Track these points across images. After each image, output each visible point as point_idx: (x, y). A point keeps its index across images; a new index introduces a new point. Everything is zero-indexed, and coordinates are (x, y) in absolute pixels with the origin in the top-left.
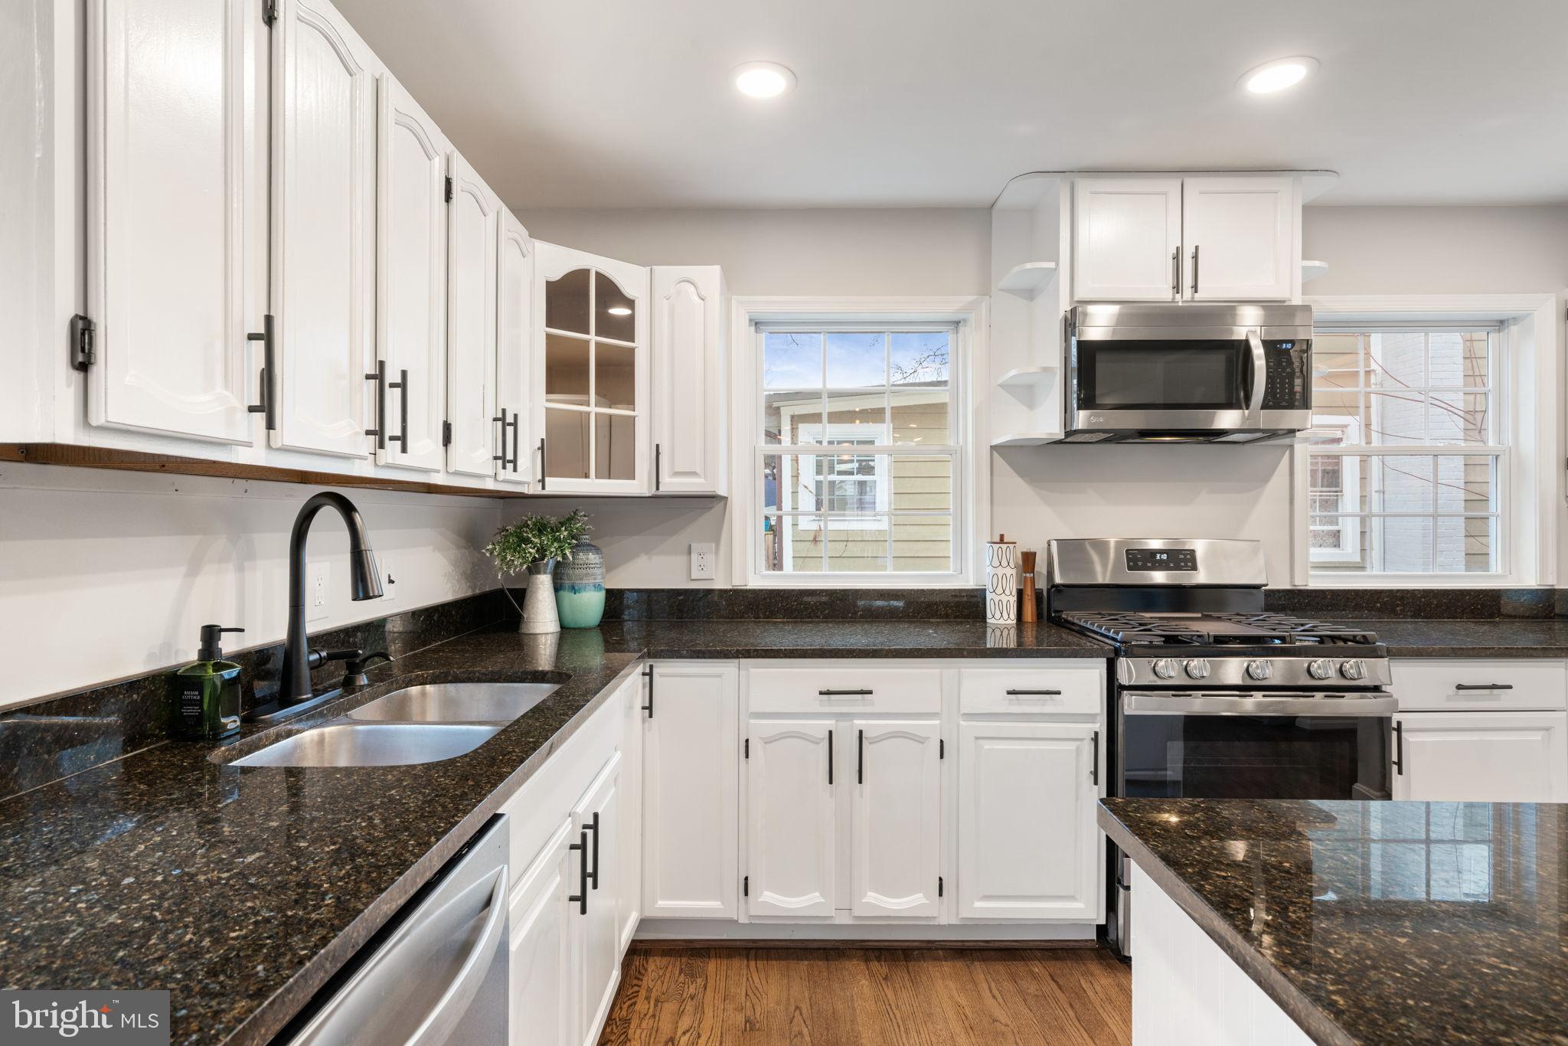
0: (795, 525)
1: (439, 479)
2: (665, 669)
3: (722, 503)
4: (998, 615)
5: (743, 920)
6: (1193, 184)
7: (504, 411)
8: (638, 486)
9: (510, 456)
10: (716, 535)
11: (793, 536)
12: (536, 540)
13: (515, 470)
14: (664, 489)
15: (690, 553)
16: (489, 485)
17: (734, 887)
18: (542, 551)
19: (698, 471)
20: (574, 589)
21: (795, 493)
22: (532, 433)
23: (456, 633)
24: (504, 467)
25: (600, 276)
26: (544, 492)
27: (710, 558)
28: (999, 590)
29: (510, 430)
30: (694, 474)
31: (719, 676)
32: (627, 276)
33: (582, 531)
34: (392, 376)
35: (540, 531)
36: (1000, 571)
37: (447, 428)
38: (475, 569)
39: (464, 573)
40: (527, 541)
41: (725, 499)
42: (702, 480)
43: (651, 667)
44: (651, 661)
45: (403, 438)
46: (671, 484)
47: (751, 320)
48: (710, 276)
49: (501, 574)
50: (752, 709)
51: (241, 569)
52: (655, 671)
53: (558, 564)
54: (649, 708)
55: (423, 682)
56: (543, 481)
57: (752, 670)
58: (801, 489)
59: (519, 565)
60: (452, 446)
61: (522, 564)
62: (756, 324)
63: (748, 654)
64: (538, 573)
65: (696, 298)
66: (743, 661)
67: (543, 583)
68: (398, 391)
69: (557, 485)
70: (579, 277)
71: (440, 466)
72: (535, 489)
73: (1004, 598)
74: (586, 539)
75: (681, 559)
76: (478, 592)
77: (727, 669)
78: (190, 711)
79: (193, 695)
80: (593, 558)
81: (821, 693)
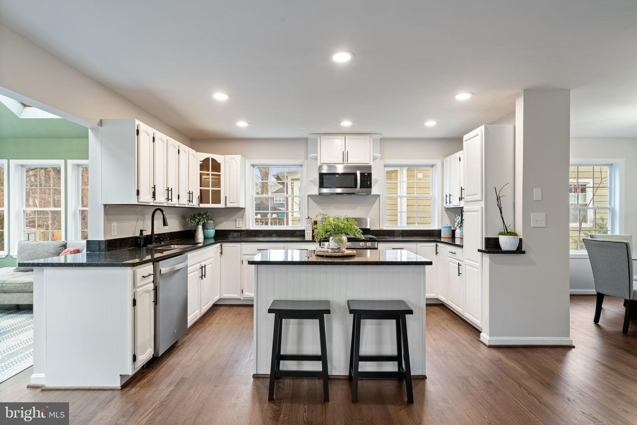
0: (292, 215)
1: (177, 205)
2: (224, 245)
3: (244, 209)
4: (307, 236)
5: (242, 299)
6: (347, 137)
7: (190, 191)
8: (222, 205)
9: (191, 200)
10: (242, 217)
11: (292, 219)
12: (198, 218)
13: (192, 203)
14: (227, 206)
15: (236, 221)
16: (187, 206)
17: (240, 292)
18: (200, 220)
19: (236, 202)
20: (207, 229)
21: (292, 205)
22: (196, 194)
23: (180, 238)
24: (190, 202)
25: (212, 159)
26: (199, 207)
27: (241, 222)
28: (309, 230)
29: (191, 195)
30: (234, 203)
31: (237, 246)
32: (219, 158)
33: (209, 216)
34: (170, 189)
35: (199, 215)
36: (308, 225)
37: (179, 196)
38: (184, 224)
39: (182, 225)
40: (196, 218)
41: (244, 208)
42: (236, 204)
43: (222, 244)
44: (222, 243)
45: (171, 199)
46: (229, 205)
47: (251, 165)
48: (238, 157)
49: (191, 225)
50: (244, 253)
51: (143, 221)
52: (223, 245)
53: (203, 223)
54: (221, 253)
55: (174, 245)
56: (199, 205)
57: (243, 245)
58: (294, 203)
59: (194, 223)
60: (179, 199)
61: (195, 223)
62: (253, 165)
63: (243, 242)
64: (199, 225)
65: (235, 163)
66: (242, 243)
67: (200, 227)
68: (171, 191)
69: (202, 206)
70: (207, 160)
71: (177, 203)
72: (197, 206)
73: (308, 231)
74: (210, 217)
75: (234, 223)
76: (185, 230)
77: (238, 245)
78: (139, 242)
79: (140, 240)
80: (212, 222)
81: (257, 250)
